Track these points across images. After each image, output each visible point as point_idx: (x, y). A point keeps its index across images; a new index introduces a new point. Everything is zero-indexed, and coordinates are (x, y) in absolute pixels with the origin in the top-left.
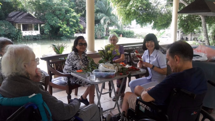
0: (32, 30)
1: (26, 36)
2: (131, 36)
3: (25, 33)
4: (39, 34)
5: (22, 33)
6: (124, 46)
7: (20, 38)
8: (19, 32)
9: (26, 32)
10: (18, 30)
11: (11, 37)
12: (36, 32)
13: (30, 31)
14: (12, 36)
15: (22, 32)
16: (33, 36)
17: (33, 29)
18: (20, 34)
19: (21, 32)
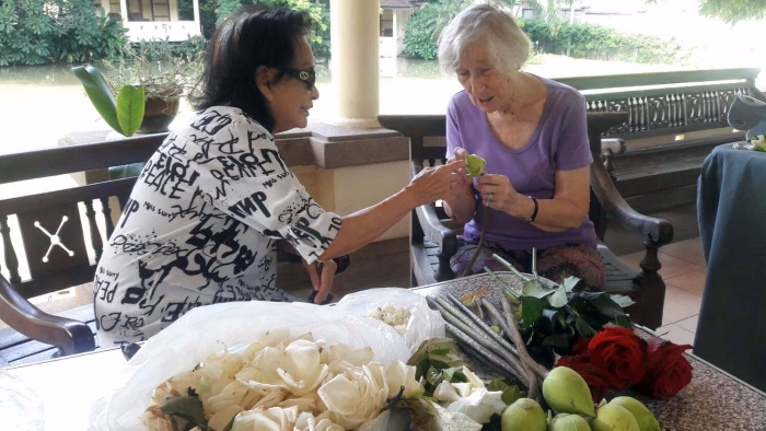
0: (168, 17)
1: (143, 44)
2: (592, 49)
3: (138, 32)
4: (196, 38)
5: (127, 30)
6: (583, 93)
7: (118, 53)
8: (112, 24)
9: (142, 28)
10: (111, 15)
11: (82, 46)
12: (183, 27)
13: (159, 23)
14: (83, 41)
15: (126, 23)
16: (170, 43)
17: (174, 14)
18: (116, 35)
19: (121, 26)
